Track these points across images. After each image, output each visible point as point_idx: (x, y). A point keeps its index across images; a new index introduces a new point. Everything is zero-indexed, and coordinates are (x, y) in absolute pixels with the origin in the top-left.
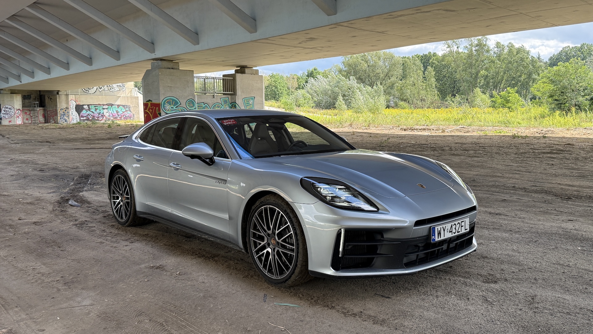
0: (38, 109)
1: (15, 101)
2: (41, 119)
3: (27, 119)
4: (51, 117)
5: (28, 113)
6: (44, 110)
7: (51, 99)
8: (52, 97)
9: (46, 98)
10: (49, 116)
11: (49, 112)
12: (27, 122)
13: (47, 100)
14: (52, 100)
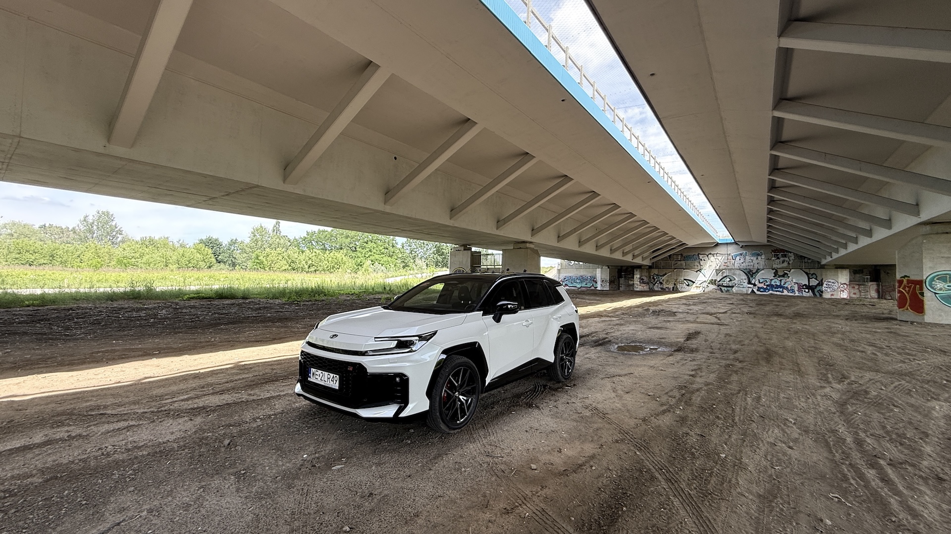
0: (870, 283)
1: (840, 275)
2: (874, 294)
3: (855, 294)
4: (888, 293)
5: (857, 287)
6: (878, 285)
7: (888, 273)
8: (889, 272)
9: (882, 272)
10: (884, 291)
11: (884, 287)
12: (854, 296)
13: (883, 275)
14: (889, 275)
